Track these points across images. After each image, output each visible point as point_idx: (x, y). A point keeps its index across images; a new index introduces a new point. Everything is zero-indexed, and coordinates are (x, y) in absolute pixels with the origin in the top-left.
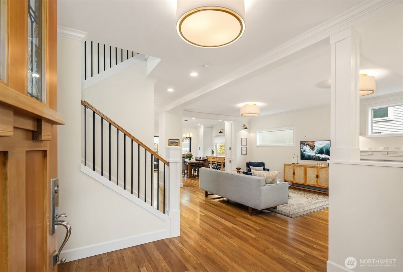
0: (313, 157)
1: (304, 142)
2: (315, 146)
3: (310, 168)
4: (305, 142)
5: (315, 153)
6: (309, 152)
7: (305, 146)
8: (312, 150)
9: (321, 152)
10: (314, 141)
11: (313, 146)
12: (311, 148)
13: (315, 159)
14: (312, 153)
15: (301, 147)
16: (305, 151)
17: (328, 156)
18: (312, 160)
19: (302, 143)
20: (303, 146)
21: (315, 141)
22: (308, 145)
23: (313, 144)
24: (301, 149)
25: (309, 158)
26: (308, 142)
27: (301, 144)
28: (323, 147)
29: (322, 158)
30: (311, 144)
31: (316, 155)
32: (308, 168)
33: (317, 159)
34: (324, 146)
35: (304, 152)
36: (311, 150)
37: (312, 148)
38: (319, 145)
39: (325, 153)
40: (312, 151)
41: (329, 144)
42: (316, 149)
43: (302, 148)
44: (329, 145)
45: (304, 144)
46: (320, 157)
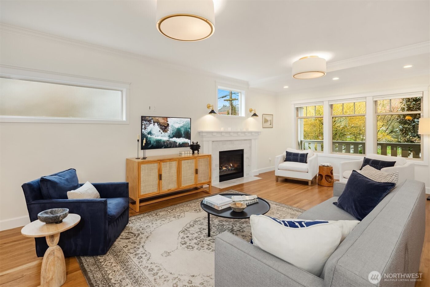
0: (166, 144)
2: (168, 125)
3: (186, 161)
4: (151, 118)
5: (169, 136)
6: (157, 134)
7: (152, 125)
8: (163, 131)
9: (178, 134)
10: (167, 118)
11: (166, 126)
12: (162, 129)
13: (169, 146)
14: (164, 137)
15: (143, 126)
16: (150, 133)
17: (188, 139)
18: (164, 148)
19: (143, 118)
20: (147, 124)
21: (169, 117)
22: (156, 124)
23: (166, 122)
24: (143, 130)
25: (159, 145)
26: (157, 118)
27: (142, 120)
28: (181, 127)
29: (180, 143)
30: (161, 121)
31: (171, 139)
33: (172, 146)
34: (181, 125)
35: (149, 136)
36: (161, 131)
37: (164, 127)
38: (175, 124)
39: (183, 135)
40: (163, 133)
41: (188, 123)
42: (170, 131)
43: (145, 128)
44: (189, 125)
45: (148, 121)
46: (177, 143)
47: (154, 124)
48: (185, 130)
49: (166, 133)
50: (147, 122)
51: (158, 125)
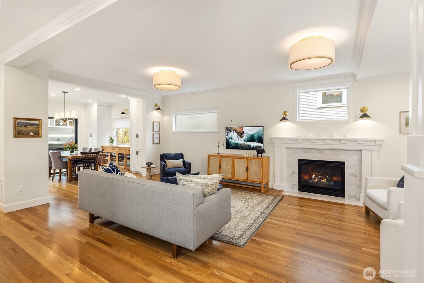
0: (242, 146)
1: (230, 127)
2: (243, 132)
3: (239, 160)
4: (231, 128)
5: (244, 141)
6: (235, 139)
7: (232, 133)
8: (240, 137)
9: (252, 139)
10: (242, 127)
12: (239, 135)
13: (244, 148)
14: (241, 141)
15: (227, 134)
16: (231, 138)
17: (261, 144)
18: (241, 149)
19: (227, 129)
20: (229, 132)
21: (244, 127)
22: (235, 132)
23: (241, 130)
24: (226, 136)
25: (237, 147)
26: (235, 128)
27: (226, 130)
28: (255, 134)
29: (253, 147)
30: (238, 129)
31: (246, 143)
32: (236, 160)
33: (247, 148)
34: (255, 132)
35: (230, 140)
36: (239, 137)
37: (241, 134)
38: (249, 131)
39: (257, 140)
40: (240, 138)
41: (261, 130)
42: (245, 137)
43: (228, 135)
44: (261, 132)
45: (229, 130)
46: (251, 146)
47: (233, 132)
48: (258, 136)
49: (242, 138)
50: (228, 131)
51: (236, 133)
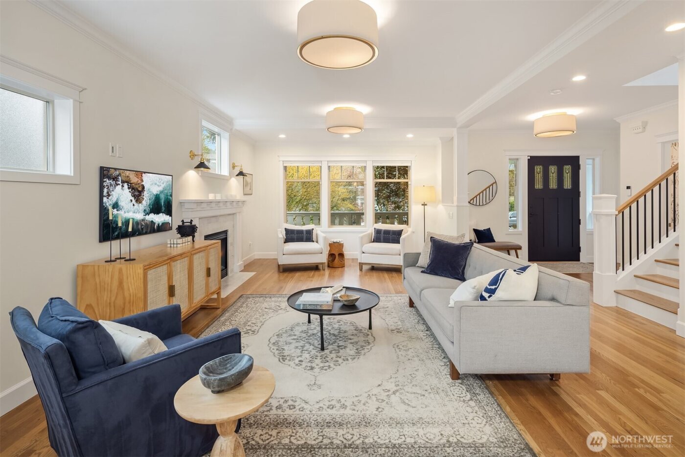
0: (139, 226)
1: (115, 169)
2: (143, 187)
4: (117, 173)
5: (145, 210)
7: (119, 188)
8: (136, 201)
9: (156, 206)
10: (142, 173)
11: (140, 189)
12: (134, 196)
13: (144, 231)
14: (138, 213)
15: (105, 190)
16: (116, 206)
17: (168, 216)
18: (138, 235)
19: (105, 173)
20: (111, 185)
21: (145, 173)
22: (126, 185)
23: (140, 181)
24: (105, 199)
26: (127, 173)
27: (101, 176)
28: (161, 192)
30: (134, 179)
31: (147, 218)
33: (149, 230)
34: (161, 189)
35: (114, 211)
36: (134, 201)
37: (137, 193)
38: (153, 185)
39: (163, 209)
40: (136, 205)
41: (169, 185)
42: (146, 200)
43: (108, 195)
44: (170, 189)
45: (114, 179)
46: (155, 223)
47: (123, 186)
48: (165, 198)
49: (140, 204)
50: (111, 181)
51: (129, 188)
